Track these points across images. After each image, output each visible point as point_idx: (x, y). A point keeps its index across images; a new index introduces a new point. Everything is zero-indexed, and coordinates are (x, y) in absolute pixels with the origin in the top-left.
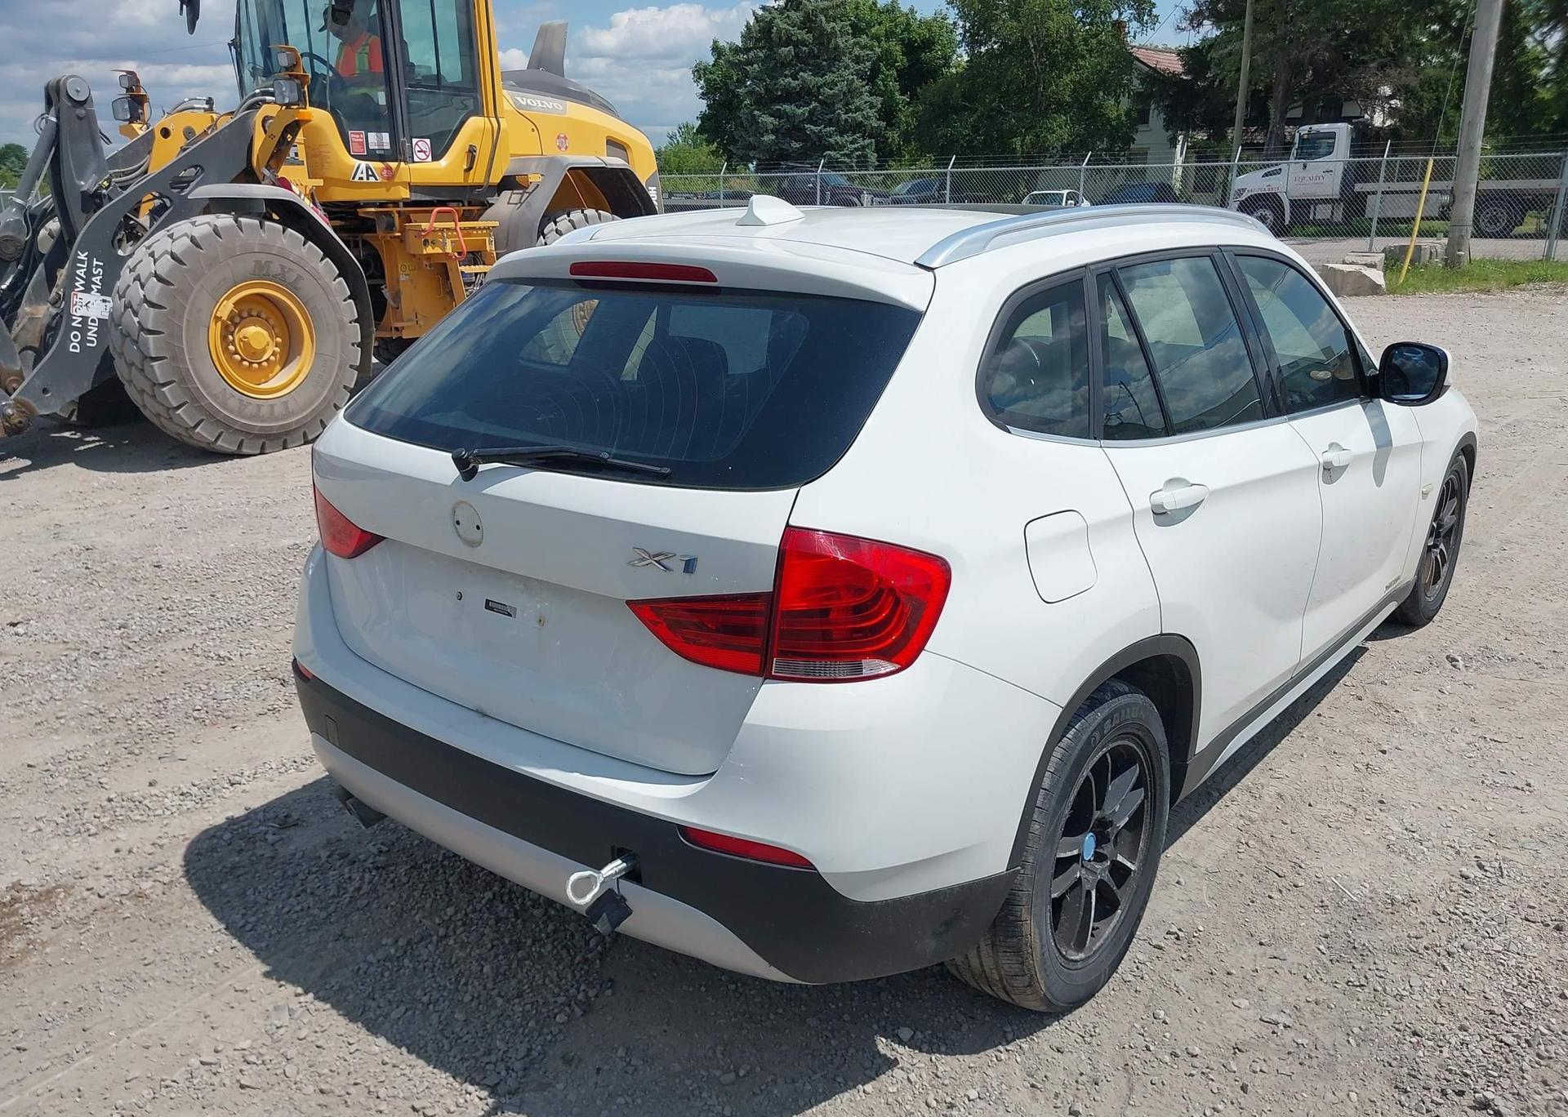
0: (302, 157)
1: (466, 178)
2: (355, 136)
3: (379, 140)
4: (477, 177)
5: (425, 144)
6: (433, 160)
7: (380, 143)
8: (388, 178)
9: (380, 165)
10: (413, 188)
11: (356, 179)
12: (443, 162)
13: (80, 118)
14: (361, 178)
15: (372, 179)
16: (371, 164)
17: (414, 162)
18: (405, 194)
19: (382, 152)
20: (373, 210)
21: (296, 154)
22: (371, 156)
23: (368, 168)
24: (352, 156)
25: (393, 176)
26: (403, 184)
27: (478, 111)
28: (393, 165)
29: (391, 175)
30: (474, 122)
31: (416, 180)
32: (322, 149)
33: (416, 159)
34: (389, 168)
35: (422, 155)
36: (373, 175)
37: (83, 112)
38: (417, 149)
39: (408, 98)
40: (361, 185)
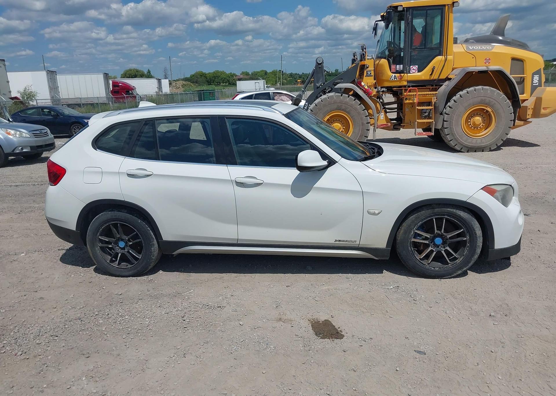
0: (373, 74)
1: (430, 77)
2: (393, 67)
3: (400, 67)
4: (435, 76)
5: (416, 67)
6: (418, 72)
7: (400, 68)
8: (400, 79)
9: (399, 75)
10: (408, 82)
11: (391, 80)
12: (420, 74)
13: (320, 68)
14: (392, 79)
15: (396, 79)
16: (396, 74)
17: (410, 73)
18: (405, 83)
19: (400, 71)
20: (395, 89)
21: (371, 73)
22: (397, 72)
23: (395, 76)
24: (392, 73)
25: (402, 78)
26: (405, 80)
27: (440, 54)
28: (402, 75)
29: (401, 78)
30: (439, 58)
31: (409, 79)
32: (383, 71)
33: (411, 72)
34: (401, 76)
35: (414, 71)
36: (396, 78)
37: (321, 66)
38: (412, 69)
39: (411, 53)
40: (392, 81)
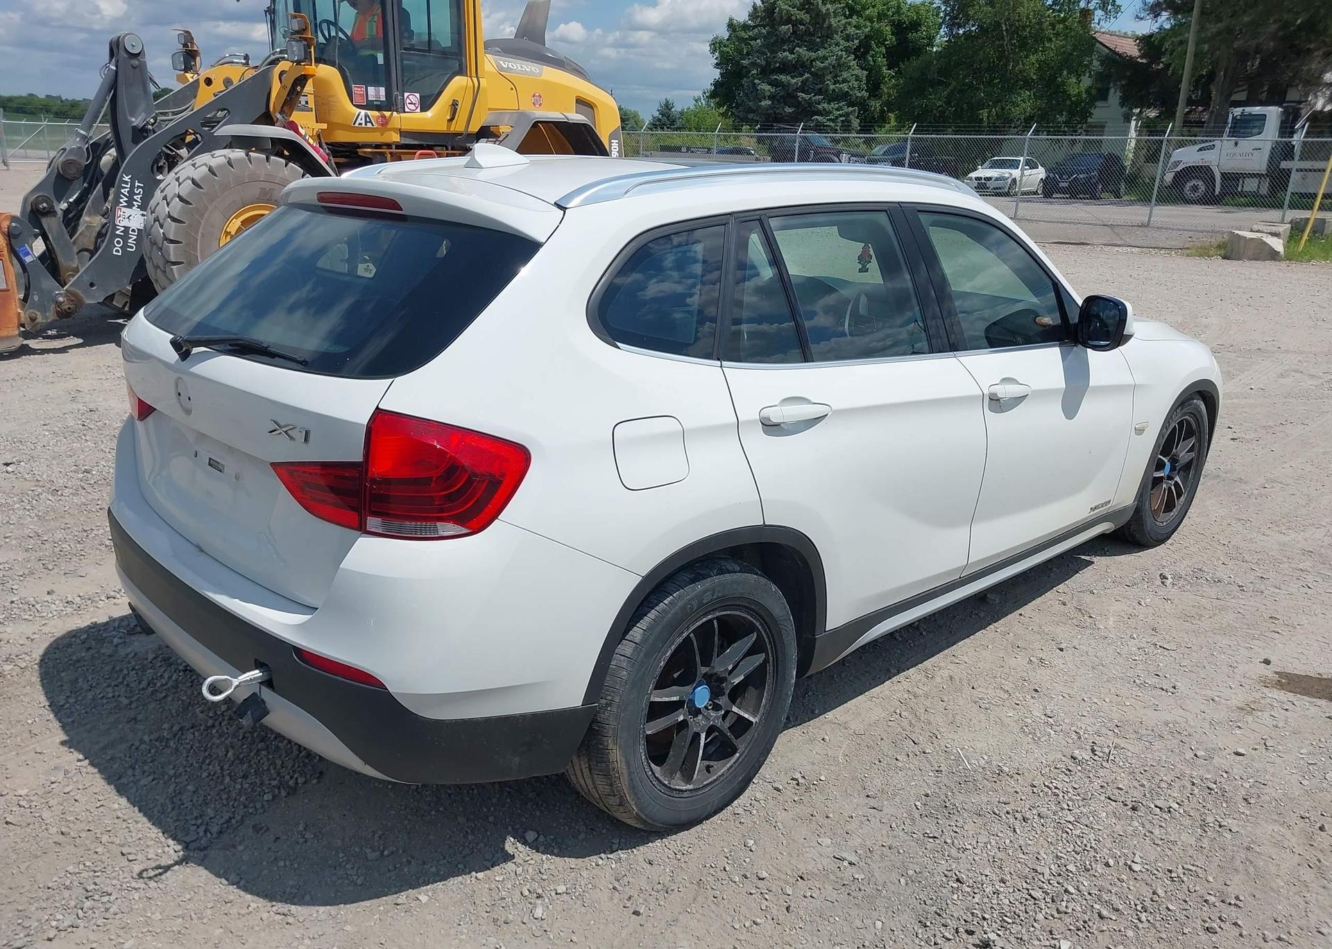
0: (311, 105)
1: (449, 127)
2: (357, 89)
3: (377, 93)
4: (458, 126)
5: (414, 98)
6: (421, 111)
7: (377, 95)
8: (382, 125)
9: (376, 113)
10: (403, 133)
11: (357, 125)
12: (429, 114)
13: (134, 68)
14: (360, 124)
15: (369, 125)
16: (369, 112)
17: (405, 112)
18: (396, 138)
19: (379, 103)
20: (369, 150)
21: (307, 102)
22: (370, 106)
23: (366, 116)
25: (387, 123)
26: (394, 130)
27: (461, 71)
28: (387, 114)
29: (385, 122)
30: (458, 81)
31: (405, 127)
32: (331, 99)
33: (407, 110)
34: (383, 117)
35: (412, 107)
36: (371, 122)
37: (137, 62)
38: (408, 101)
39: (402, 60)
40: (360, 130)
